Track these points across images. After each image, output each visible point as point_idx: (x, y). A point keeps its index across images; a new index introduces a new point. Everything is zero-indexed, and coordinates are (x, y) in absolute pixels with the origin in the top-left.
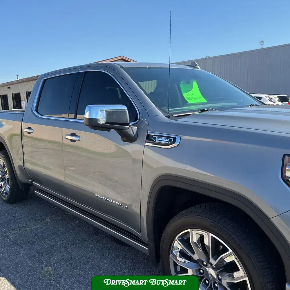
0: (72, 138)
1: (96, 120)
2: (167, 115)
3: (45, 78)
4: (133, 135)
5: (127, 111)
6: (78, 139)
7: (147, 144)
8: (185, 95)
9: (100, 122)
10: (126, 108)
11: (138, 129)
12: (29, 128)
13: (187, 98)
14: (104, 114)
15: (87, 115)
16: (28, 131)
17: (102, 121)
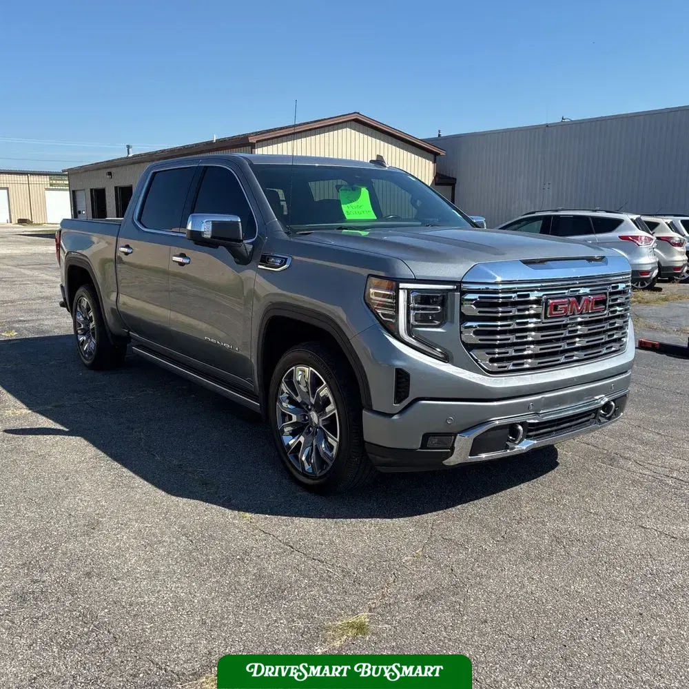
0: (180, 259)
1: (200, 233)
2: (287, 231)
3: (154, 171)
4: (246, 255)
5: (240, 224)
6: (187, 261)
7: (260, 267)
8: (345, 208)
9: (205, 236)
10: (239, 220)
11: (253, 249)
12: (127, 246)
13: (347, 212)
14: (210, 226)
15: (189, 227)
16: (126, 250)
17: (208, 235)
